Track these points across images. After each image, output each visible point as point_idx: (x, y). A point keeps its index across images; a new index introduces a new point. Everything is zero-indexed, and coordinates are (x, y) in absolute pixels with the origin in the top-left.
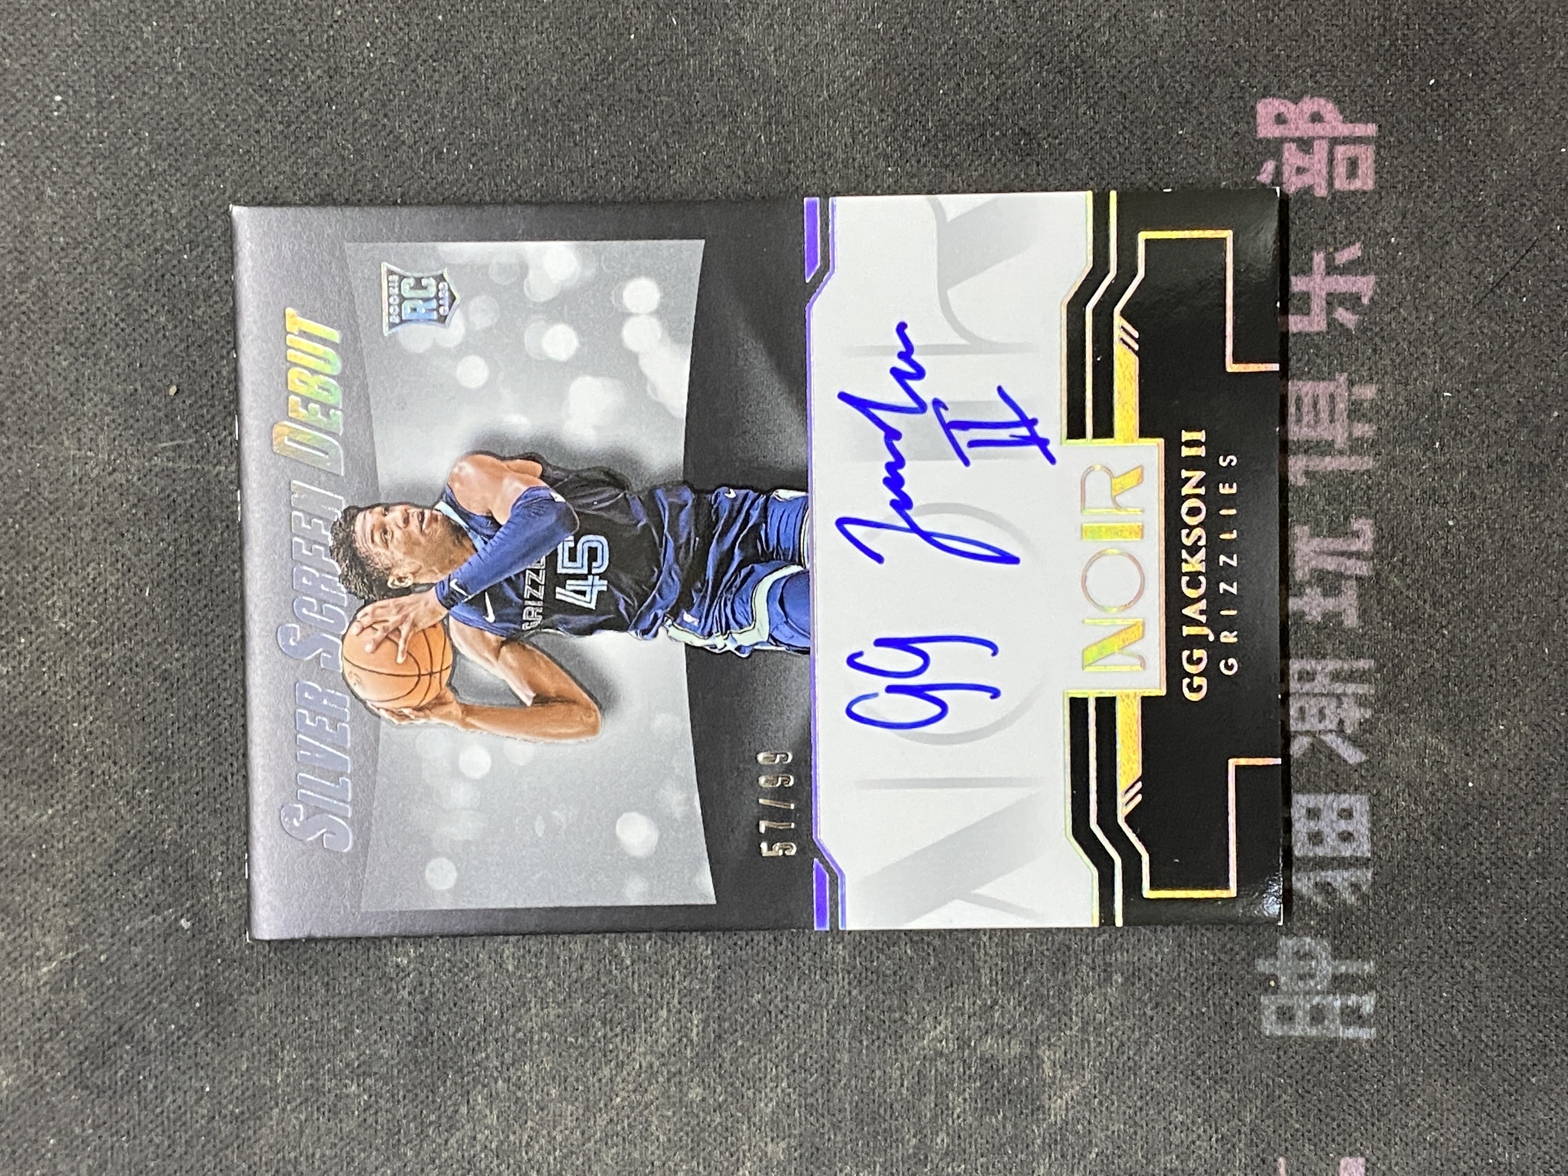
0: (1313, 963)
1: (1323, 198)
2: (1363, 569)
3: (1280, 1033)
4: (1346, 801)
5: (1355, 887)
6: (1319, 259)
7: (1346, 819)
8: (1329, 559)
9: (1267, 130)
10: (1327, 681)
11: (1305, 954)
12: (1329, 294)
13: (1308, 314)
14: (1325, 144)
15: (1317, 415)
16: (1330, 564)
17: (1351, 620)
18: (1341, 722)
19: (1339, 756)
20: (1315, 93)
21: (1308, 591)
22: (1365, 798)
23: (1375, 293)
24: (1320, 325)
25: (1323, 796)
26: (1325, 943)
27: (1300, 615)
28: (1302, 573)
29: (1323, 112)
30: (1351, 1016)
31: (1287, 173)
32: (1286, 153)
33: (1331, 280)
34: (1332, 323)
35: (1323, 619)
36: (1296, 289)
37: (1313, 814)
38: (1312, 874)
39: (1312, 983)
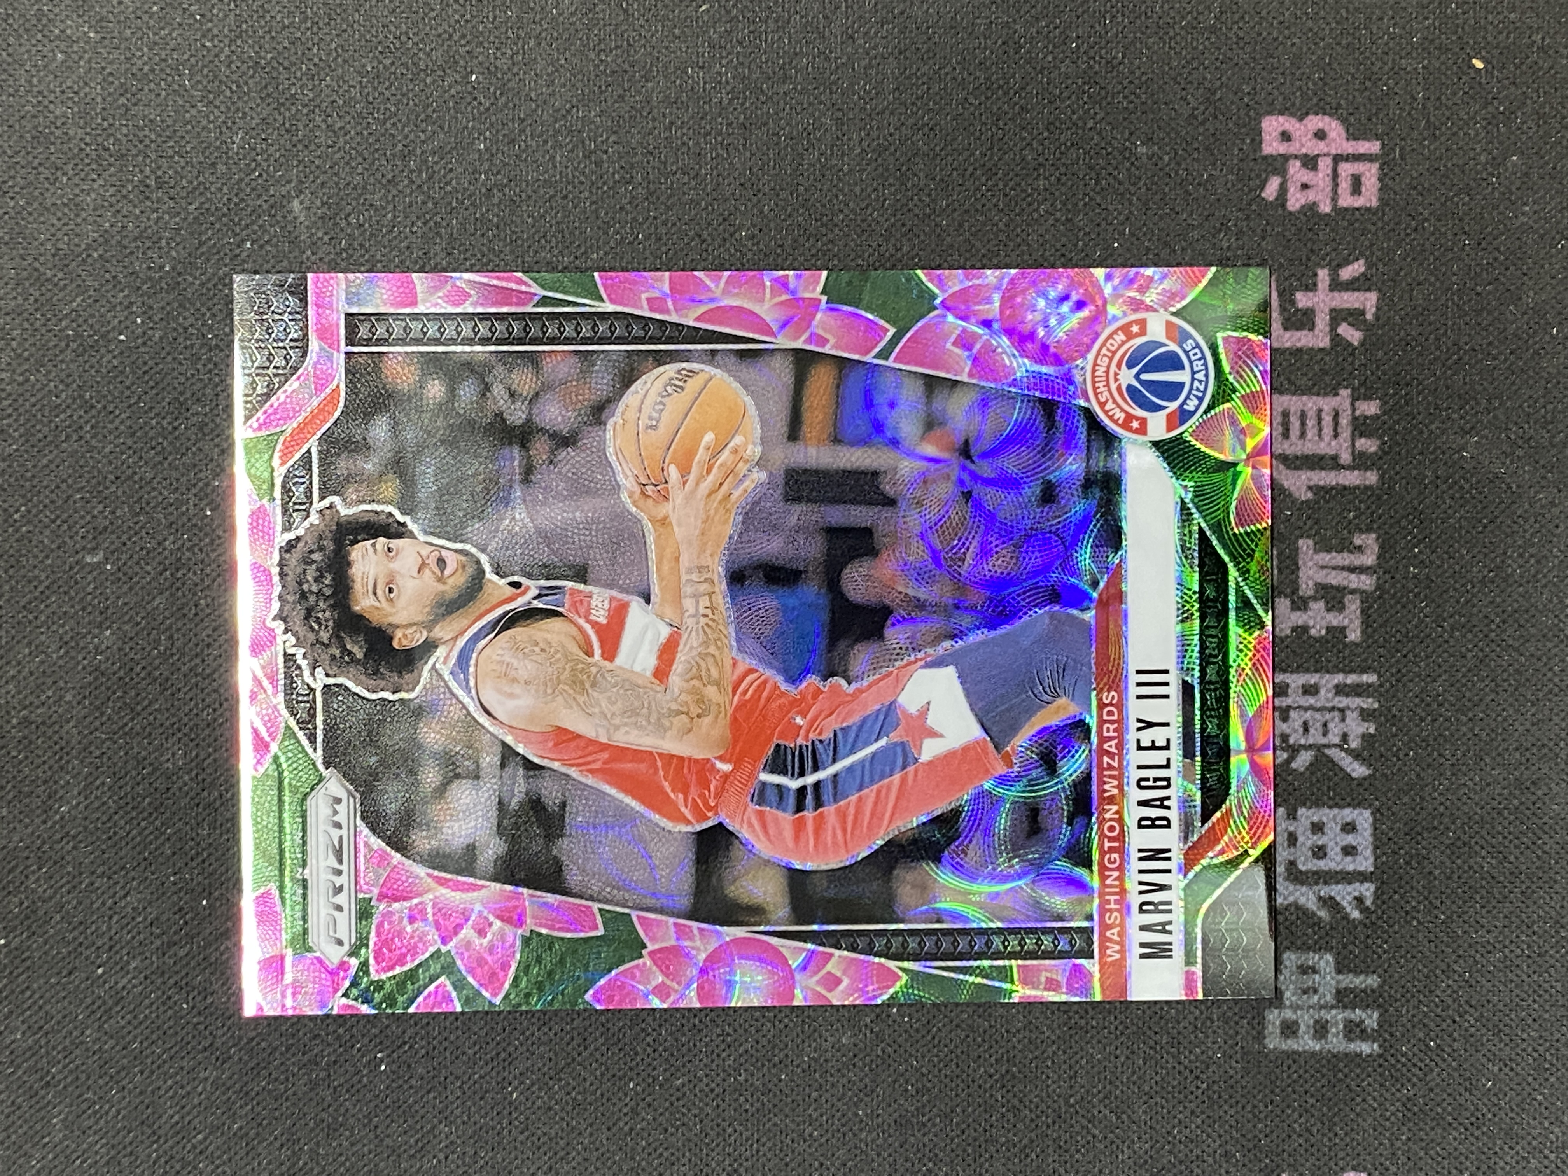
0: (1317, 977)
1: (1327, 215)
2: (1366, 582)
3: (1284, 1047)
4: (1349, 814)
5: (1359, 900)
6: (1323, 275)
7: (1348, 833)
8: (1334, 573)
9: (1271, 146)
10: (1330, 695)
11: (1309, 967)
12: (1332, 310)
13: (1312, 329)
14: (1329, 161)
15: (1320, 430)
16: (1335, 579)
17: (1354, 635)
18: (1345, 737)
19: (1342, 769)
20: (1320, 110)
21: (1312, 605)
22: (1367, 813)
23: (1378, 309)
24: (1324, 342)
25: (1327, 811)
26: (1329, 957)
27: (1305, 629)
28: (1306, 587)
29: (1326, 129)
30: (1354, 1030)
31: (1292, 190)
32: (1291, 171)
33: (1336, 294)
34: (1336, 339)
35: (1327, 633)
36: (1300, 305)
37: (1318, 828)
38: (1316, 888)
39: (1316, 997)
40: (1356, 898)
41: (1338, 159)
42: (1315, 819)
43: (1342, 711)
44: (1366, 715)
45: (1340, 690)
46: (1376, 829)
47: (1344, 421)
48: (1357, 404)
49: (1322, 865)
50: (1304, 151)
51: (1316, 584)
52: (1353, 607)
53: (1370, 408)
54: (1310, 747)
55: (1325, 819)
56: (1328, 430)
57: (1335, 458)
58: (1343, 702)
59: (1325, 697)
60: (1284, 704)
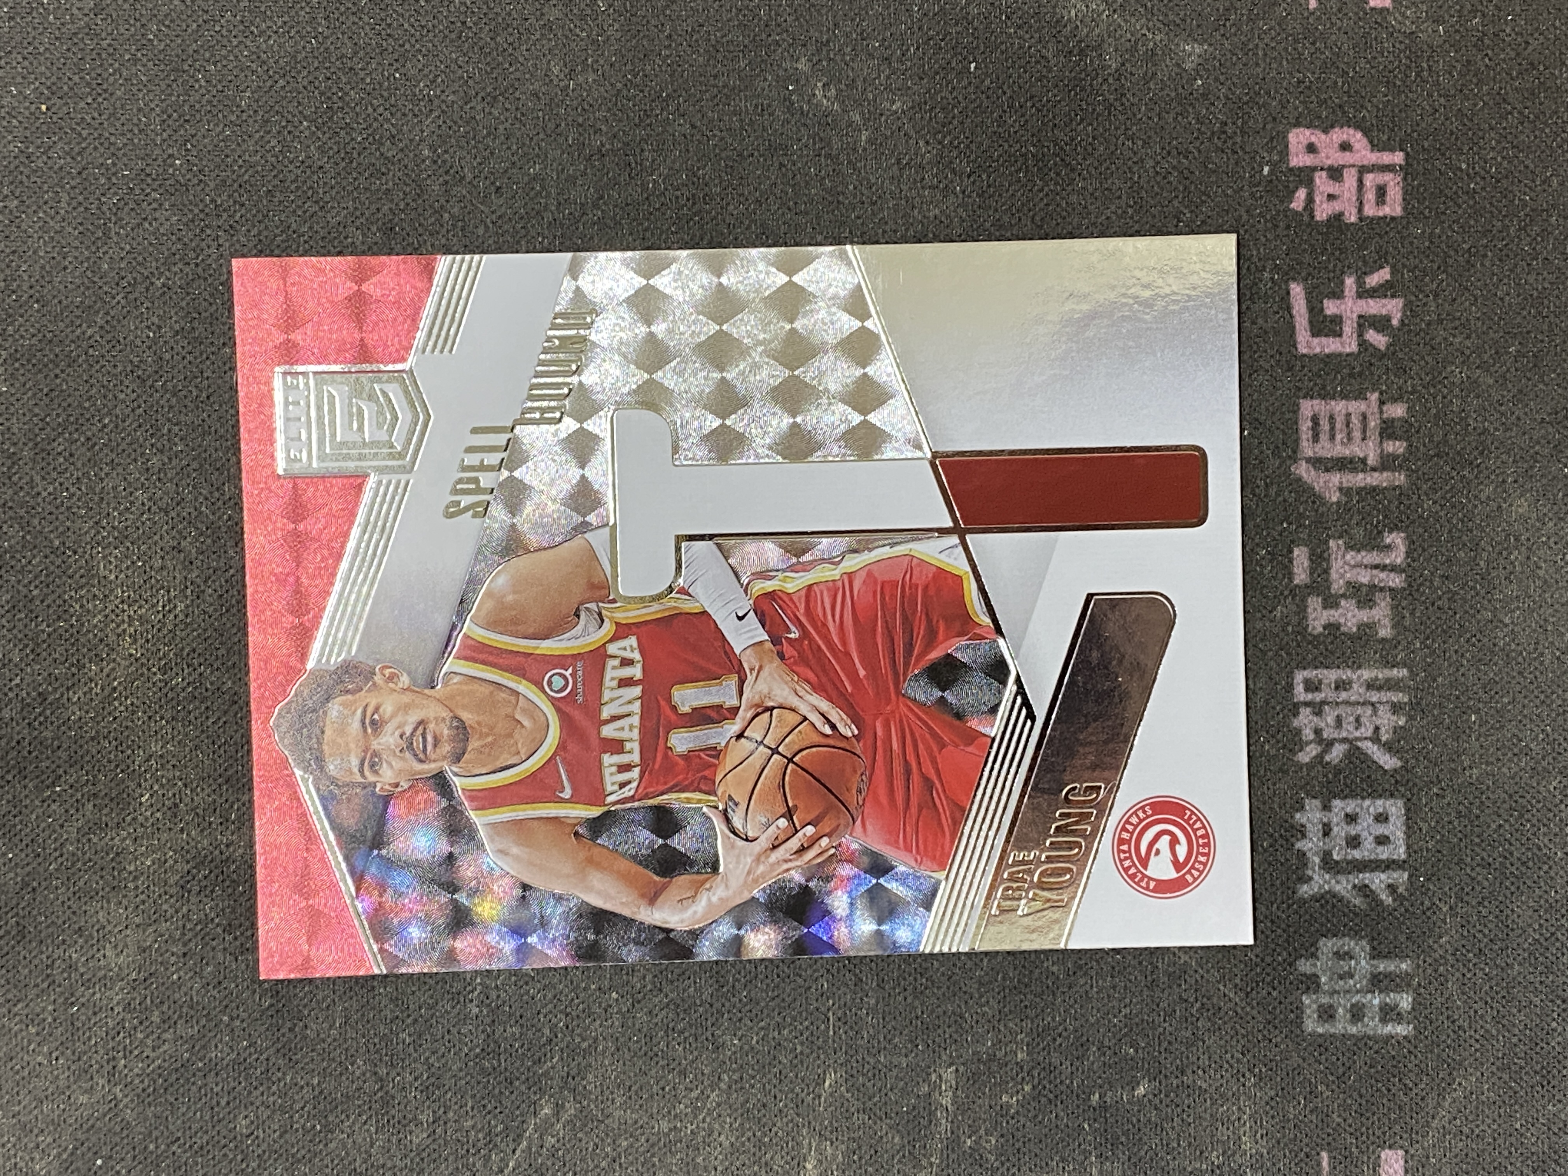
0: (1353, 962)
1: (1353, 224)
2: (1396, 581)
3: (1320, 1030)
4: (1382, 805)
5: (1392, 888)
6: (1350, 282)
7: (1382, 823)
8: (1363, 572)
9: (1298, 159)
10: (1362, 690)
11: (1345, 953)
12: (1360, 317)
13: (1340, 335)
14: (1354, 171)
15: (1349, 433)
16: (1364, 577)
17: (1385, 631)
18: (1377, 729)
19: (1374, 762)
20: (1345, 124)
21: (1343, 603)
23: (1403, 315)
24: (1352, 347)
25: (1359, 801)
26: (1364, 943)
27: (1336, 626)
28: (1338, 585)
29: (1352, 141)
30: (1388, 1013)
31: (1317, 200)
32: (1317, 181)
33: (1362, 302)
34: (1363, 344)
35: (1359, 629)
36: (1328, 312)
37: (1351, 819)
38: (1351, 877)
39: (1351, 982)
40: (1389, 886)
41: (1363, 170)
42: (1349, 810)
43: (1373, 704)
44: (1396, 708)
45: (1370, 686)
46: (1408, 819)
47: (1373, 424)
48: (1385, 408)
49: (1357, 854)
50: (1329, 162)
51: (1348, 583)
52: (1383, 604)
53: (1397, 411)
54: (1344, 740)
55: (1358, 810)
56: (1357, 434)
57: (1364, 461)
58: (1374, 697)
59: (1357, 692)
60: (1318, 699)
